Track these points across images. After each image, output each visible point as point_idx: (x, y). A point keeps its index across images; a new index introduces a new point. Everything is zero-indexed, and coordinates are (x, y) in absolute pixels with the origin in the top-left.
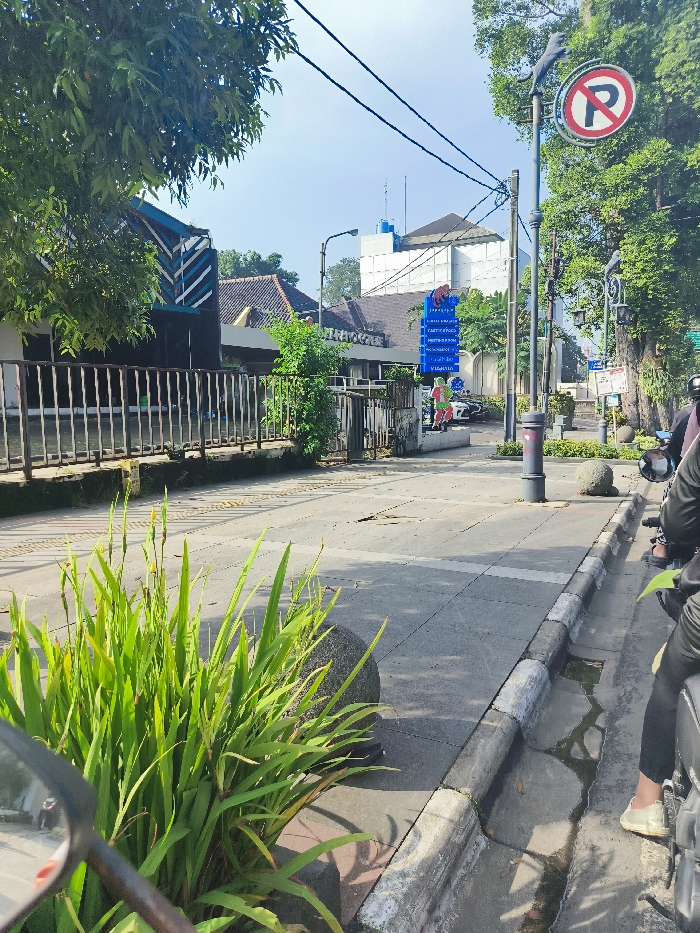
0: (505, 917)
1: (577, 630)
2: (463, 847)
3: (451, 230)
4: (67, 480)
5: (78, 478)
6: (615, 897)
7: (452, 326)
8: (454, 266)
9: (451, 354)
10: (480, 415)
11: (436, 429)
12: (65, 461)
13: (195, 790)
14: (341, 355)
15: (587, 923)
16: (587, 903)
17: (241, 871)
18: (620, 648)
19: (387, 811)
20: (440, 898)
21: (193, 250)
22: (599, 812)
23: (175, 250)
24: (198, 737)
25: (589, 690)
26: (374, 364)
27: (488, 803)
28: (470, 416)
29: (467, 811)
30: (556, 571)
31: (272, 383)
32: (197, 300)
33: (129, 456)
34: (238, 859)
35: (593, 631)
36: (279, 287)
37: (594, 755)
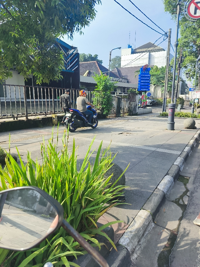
0: (159, 245)
1: (182, 168)
2: (148, 226)
3: (149, 48)
4: (37, 120)
5: (40, 119)
6: (191, 243)
7: (148, 77)
8: (149, 58)
9: (148, 85)
10: (155, 104)
11: (142, 108)
12: (37, 114)
13: (76, 206)
14: (115, 85)
15: (183, 249)
16: (182, 243)
17: (88, 228)
18: (195, 173)
19: (126, 215)
20: (141, 239)
21: (72, 53)
22: (187, 219)
23: (67, 53)
24: (77, 192)
25: (185, 185)
26: (124, 88)
27: (155, 214)
28: (152, 104)
29: (149, 216)
30: (177, 150)
31: (95, 93)
32: (73, 69)
33: (54, 113)
34: (87, 225)
35: (187, 168)
36: (97, 64)
37: (186, 203)
